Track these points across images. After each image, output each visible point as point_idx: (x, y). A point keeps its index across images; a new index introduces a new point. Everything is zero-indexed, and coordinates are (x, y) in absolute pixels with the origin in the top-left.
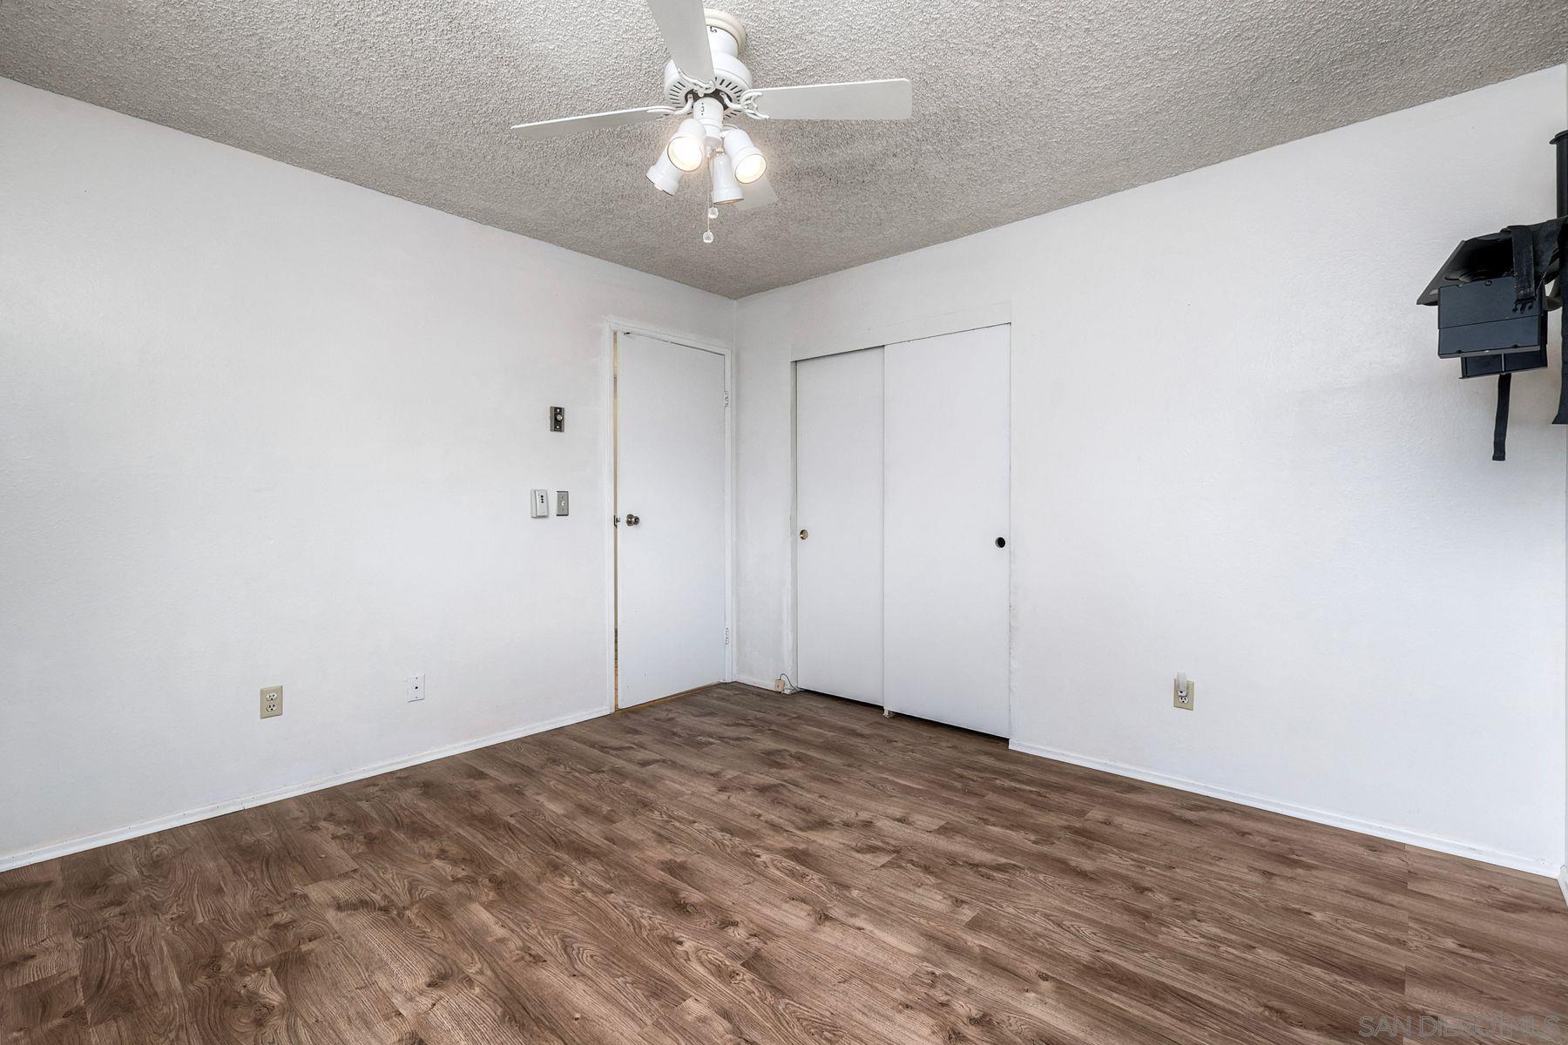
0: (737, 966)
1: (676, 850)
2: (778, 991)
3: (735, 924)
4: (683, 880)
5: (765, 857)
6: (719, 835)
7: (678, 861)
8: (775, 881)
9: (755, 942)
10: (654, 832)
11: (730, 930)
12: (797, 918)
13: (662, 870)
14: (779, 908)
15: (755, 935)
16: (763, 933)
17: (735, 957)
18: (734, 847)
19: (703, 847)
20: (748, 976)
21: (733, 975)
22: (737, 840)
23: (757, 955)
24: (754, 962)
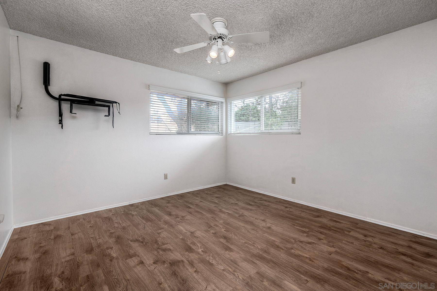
0: (213, 226)
1: (228, 256)
2: (207, 223)
3: (213, 233)
4: (226, 245)
5: (200, 250)
6: (214, 262)
7: (228, 252)
8: (200, 242)
9: (209, 230)
10: (239, 266)
11: (214, 232)
12: (198, 233)
13: (232, 249)
14: (201, 236)
15: (209, 231)
16: (206, 231)
17: (214, 228)
18: (209, 256)
19: (220, 257)
20: (212, 225)
21: (214, 225)
22: (207, 259)
23: (209, 228)
24: (210, 227)
